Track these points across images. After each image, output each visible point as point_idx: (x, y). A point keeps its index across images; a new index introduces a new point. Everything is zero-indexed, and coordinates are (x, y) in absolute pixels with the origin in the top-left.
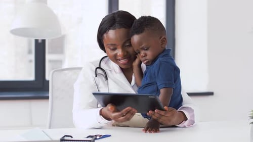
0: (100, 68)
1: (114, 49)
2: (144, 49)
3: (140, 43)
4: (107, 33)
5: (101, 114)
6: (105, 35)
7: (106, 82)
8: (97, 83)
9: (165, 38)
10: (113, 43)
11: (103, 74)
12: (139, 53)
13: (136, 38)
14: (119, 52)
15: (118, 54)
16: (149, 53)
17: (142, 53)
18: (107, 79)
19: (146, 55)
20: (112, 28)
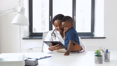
0: (53, 33)
1: (57, 27)
2: (65, 27)
3: (64, 25)
5: (49, 49)
6: (54, 22)
7: (55, 38)
8: (52, 38)
9: (73, 24)
10: (56, 25)
11: (54, 35)
12: (64, 28)
13: (63, 23)
14: (58, 28)
16: (67, 28)
17: (65, 28)
18: (55, 37)
19: (66, 29)
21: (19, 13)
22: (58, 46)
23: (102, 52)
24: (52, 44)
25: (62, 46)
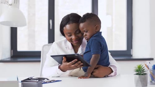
4: (65, 27)
6: (64, 28)
10: (69, 32)
15: (73, 38)
20: (68, 23)
21: (11, 5)
22: (76, 62)
23: (146, 68)
24: (65, 60)
25: (81, 62)
